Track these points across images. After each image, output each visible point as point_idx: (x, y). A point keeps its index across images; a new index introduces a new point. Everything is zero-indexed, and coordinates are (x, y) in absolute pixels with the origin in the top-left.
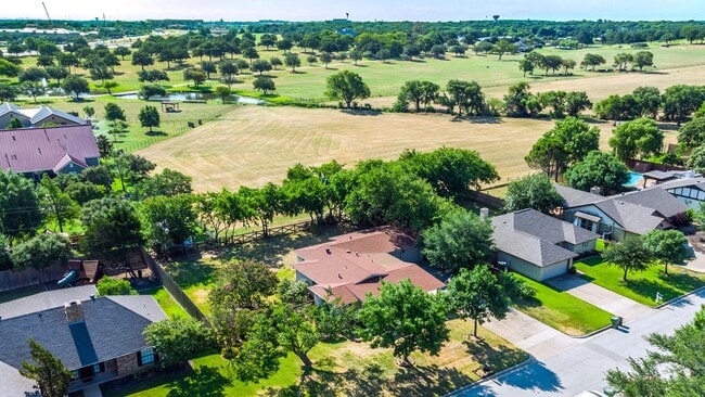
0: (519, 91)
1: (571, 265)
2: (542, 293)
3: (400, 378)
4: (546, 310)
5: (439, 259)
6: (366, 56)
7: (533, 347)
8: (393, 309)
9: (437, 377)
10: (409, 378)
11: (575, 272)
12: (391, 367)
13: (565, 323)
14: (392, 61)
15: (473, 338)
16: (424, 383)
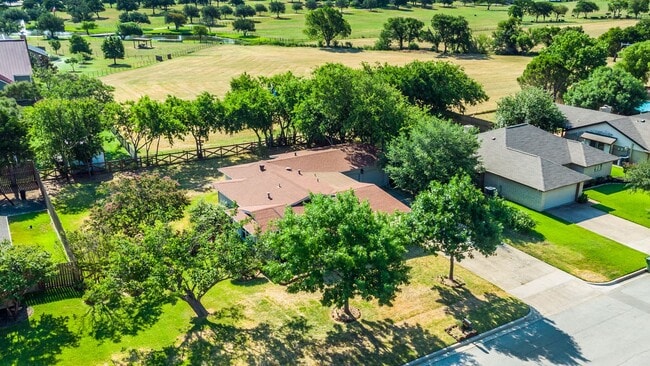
0: (508, 28)
1: (581, 192)
2: (544, 225)
3: (334, 339)
4: (550, 246)
5: (406, 178)
6: (353, 6)
7: (534, 297)
8: (320, 232)
9: (390, 338)
10: (348, 338)
11: (586, 200)
12: (323, 322)
13: (578, 264)
14: (378, 9)
15: (448, 282)
16: (370, 347)
